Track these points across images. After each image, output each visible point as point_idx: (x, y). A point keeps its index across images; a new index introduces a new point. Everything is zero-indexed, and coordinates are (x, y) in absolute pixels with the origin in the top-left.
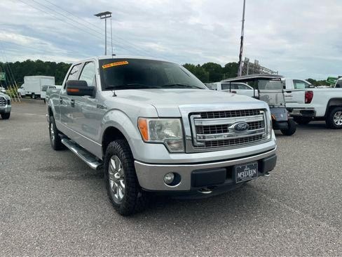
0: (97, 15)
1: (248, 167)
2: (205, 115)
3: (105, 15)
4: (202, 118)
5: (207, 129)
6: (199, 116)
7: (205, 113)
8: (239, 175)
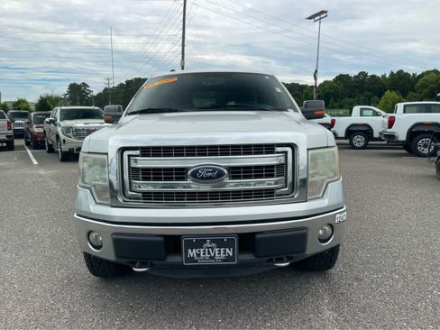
0: (310, 18)
1: (212, 241)
2: (147, 151)
3: (319, 15)
4: (143, 155)
5: (148, 174)
6: (138, 152)
7: (148, 148)
8: (192, 253)
